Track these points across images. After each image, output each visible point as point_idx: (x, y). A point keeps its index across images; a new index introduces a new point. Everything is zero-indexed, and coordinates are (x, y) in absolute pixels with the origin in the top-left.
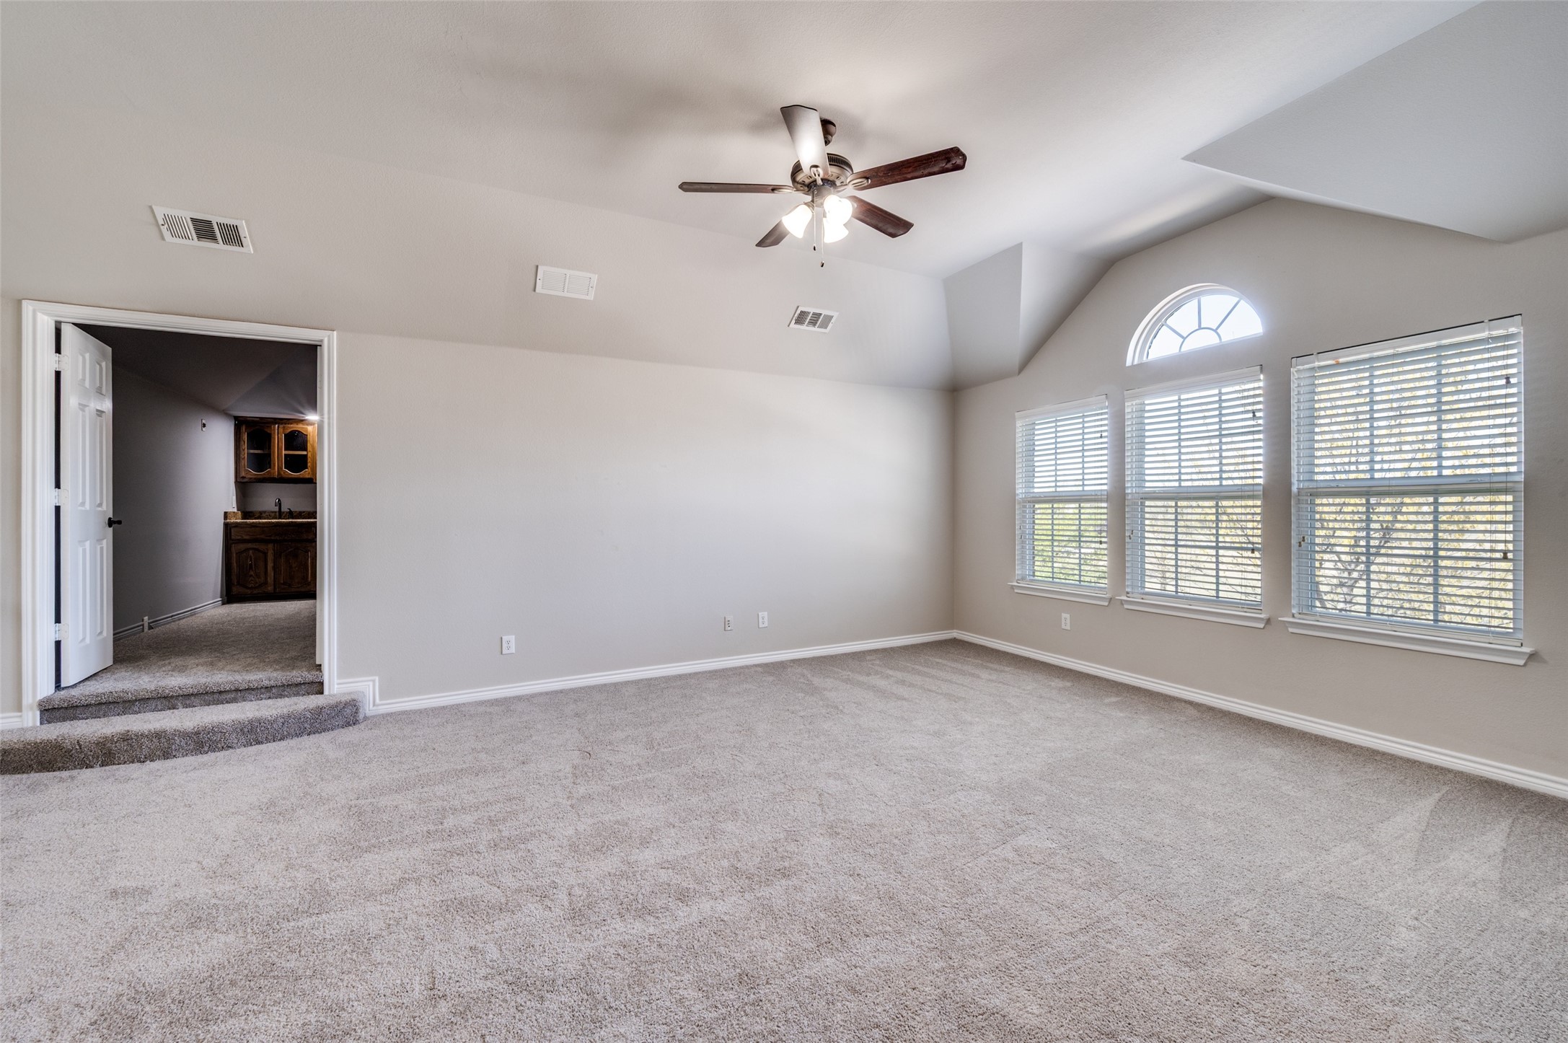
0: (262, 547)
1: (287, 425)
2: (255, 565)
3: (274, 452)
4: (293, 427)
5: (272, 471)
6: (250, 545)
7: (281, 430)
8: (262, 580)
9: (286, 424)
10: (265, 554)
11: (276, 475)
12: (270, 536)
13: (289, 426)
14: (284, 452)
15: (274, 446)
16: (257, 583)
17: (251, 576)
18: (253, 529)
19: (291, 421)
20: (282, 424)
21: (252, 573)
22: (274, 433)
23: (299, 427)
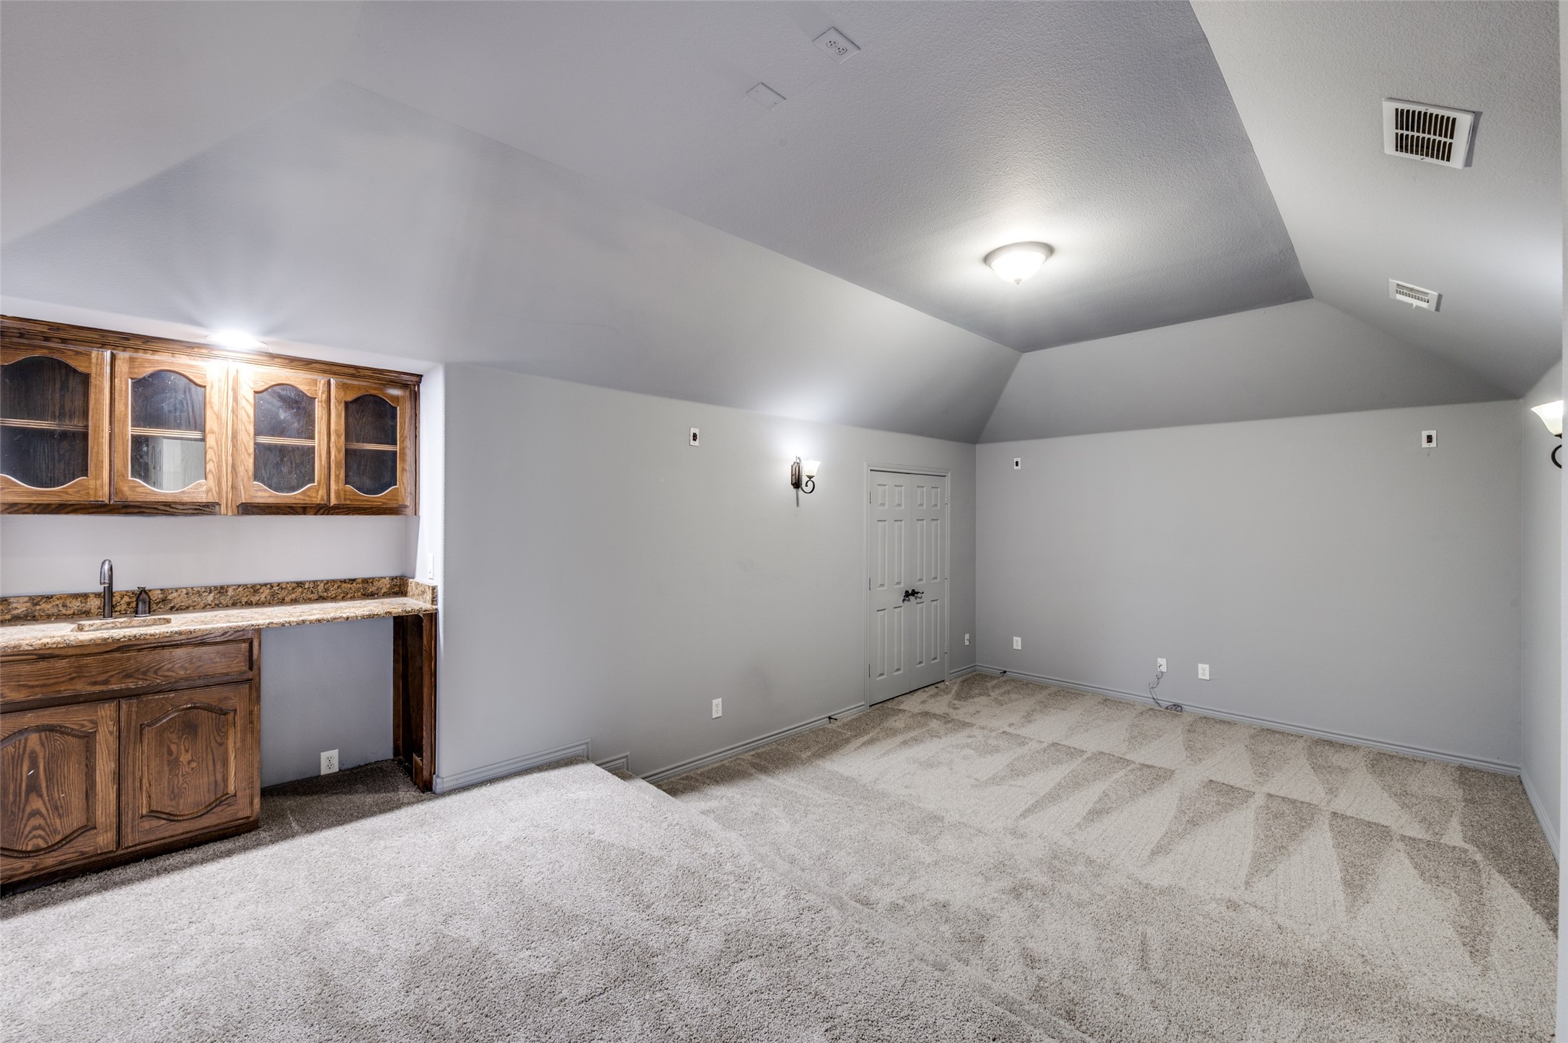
0: (76, 718)
1: (140, 355)
2: (49, 780)
3: (98, 428)
4: (158, 362)
5: (92, 483)
6: (30, 719)
7: (122, 367)
8: (75, 819)
9: (136, 350)
10: (88, 739)
11: (104, 496)
12: (106, 682)
13: (149, 356)
14: (130, 431)
15: (99, 412)
16: (55, 831)
17: (36, 813)
18: (42, 665)
19: (154, 346)
20: (125, 349)
21: (37, 804)
22: (101, 375)
23: (181, 362)
